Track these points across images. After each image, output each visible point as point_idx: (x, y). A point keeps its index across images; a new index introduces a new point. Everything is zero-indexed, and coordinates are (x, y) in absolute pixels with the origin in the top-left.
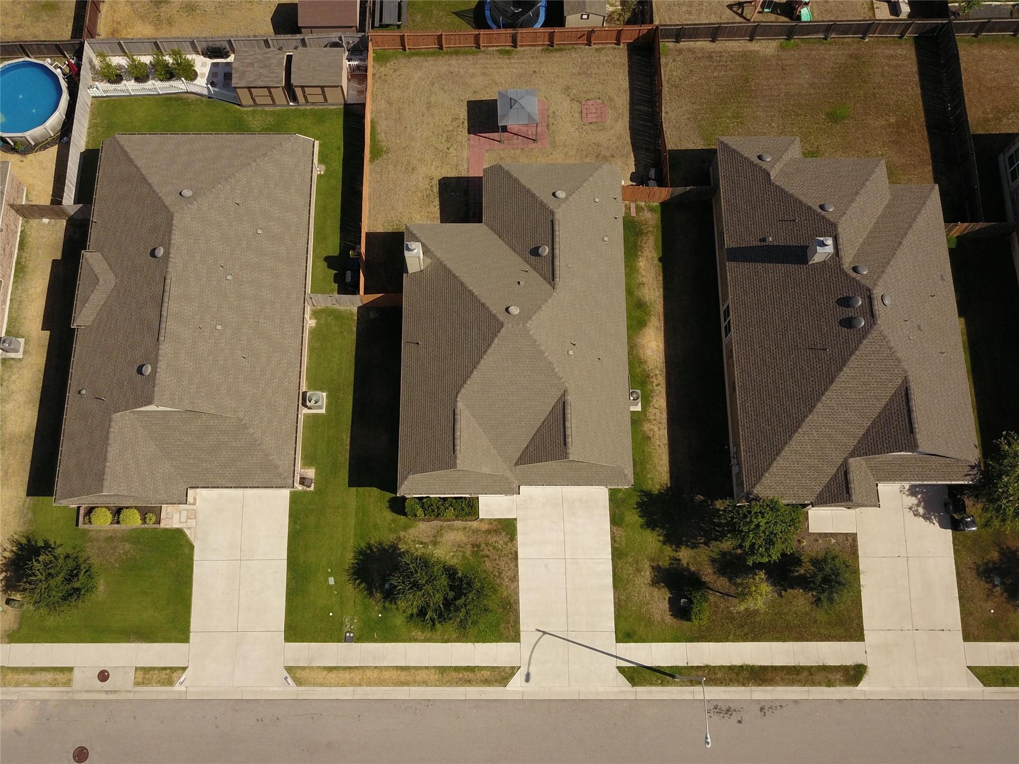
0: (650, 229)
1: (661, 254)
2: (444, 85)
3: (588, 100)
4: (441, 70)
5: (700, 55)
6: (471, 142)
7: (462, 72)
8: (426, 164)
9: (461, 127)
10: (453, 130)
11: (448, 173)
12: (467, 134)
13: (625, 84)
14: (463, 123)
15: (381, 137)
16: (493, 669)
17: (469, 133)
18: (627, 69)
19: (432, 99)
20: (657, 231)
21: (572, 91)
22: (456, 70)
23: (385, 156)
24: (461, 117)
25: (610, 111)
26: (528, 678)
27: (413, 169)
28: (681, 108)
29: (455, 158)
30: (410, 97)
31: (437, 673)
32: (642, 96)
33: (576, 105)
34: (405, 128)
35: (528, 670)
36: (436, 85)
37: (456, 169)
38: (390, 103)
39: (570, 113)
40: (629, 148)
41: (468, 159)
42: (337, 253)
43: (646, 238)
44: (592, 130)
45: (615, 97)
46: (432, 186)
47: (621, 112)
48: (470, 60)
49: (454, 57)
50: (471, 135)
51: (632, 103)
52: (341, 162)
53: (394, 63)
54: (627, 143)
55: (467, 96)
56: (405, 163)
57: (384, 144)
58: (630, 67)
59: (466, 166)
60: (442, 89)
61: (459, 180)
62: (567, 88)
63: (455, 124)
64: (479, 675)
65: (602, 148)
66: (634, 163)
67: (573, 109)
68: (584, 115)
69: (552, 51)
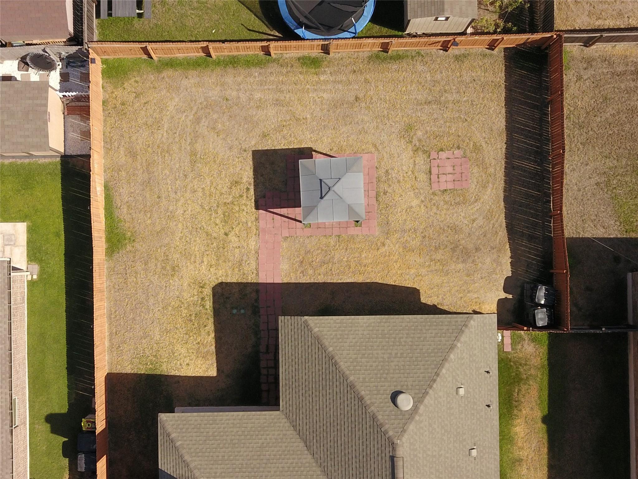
0: (533, 372)
1: (546, 411)
2: (216, 121)
3: (442, 150)
4: (210, 94)
5: (620, 69)
6: (262, 224)
7: (243, 97)
8: (192, 260)
9: (245, 198)
10: (232, 203)
11: (227, 276)
12: (254, 210)
13: (500, 122)
14: (248, 189)
15: (123, 213)
17: (257, 207)
18: (504, 95)
19: (198, 146)
20: (542, 375)
21: (415, 134)
22: (234, 93)
23: (129, 248)
24: (245, 180)
25: (475, 170)
27: (173, 269)
28: (587, 165)
29: (237, 251)
30: (162, 143)
32: (525, 143)
33: (421, 159)
34: (159, 197)
36: (204, 123)
37: (239, 271)
38: (133, 154)
39: (413, 172)
40: (503, 234)
41: (257, 252)
42: (64, 410)
43: (526, 387)
44: (446, 203)
45: (484, 145)
46: (203, 299)
47: (493, 170)
48: (255, 77)
49: (230, 70)
50: (261, 211)
51: (510, 156)
52: (63, 257)
53: (136, 82)
54: (501, 226)
55: (253, 143)
56: (160, 259)
57: (127, 225)
58: (509, 89)
59: (253, 265)
60: (214, 128)
61: (243, 287)
62: (409, 128)
63: (236, 191)
65: (462, 236)
66: (510, 260)
67: (417, 167)
68: (434, 177)
69: (385, 59)
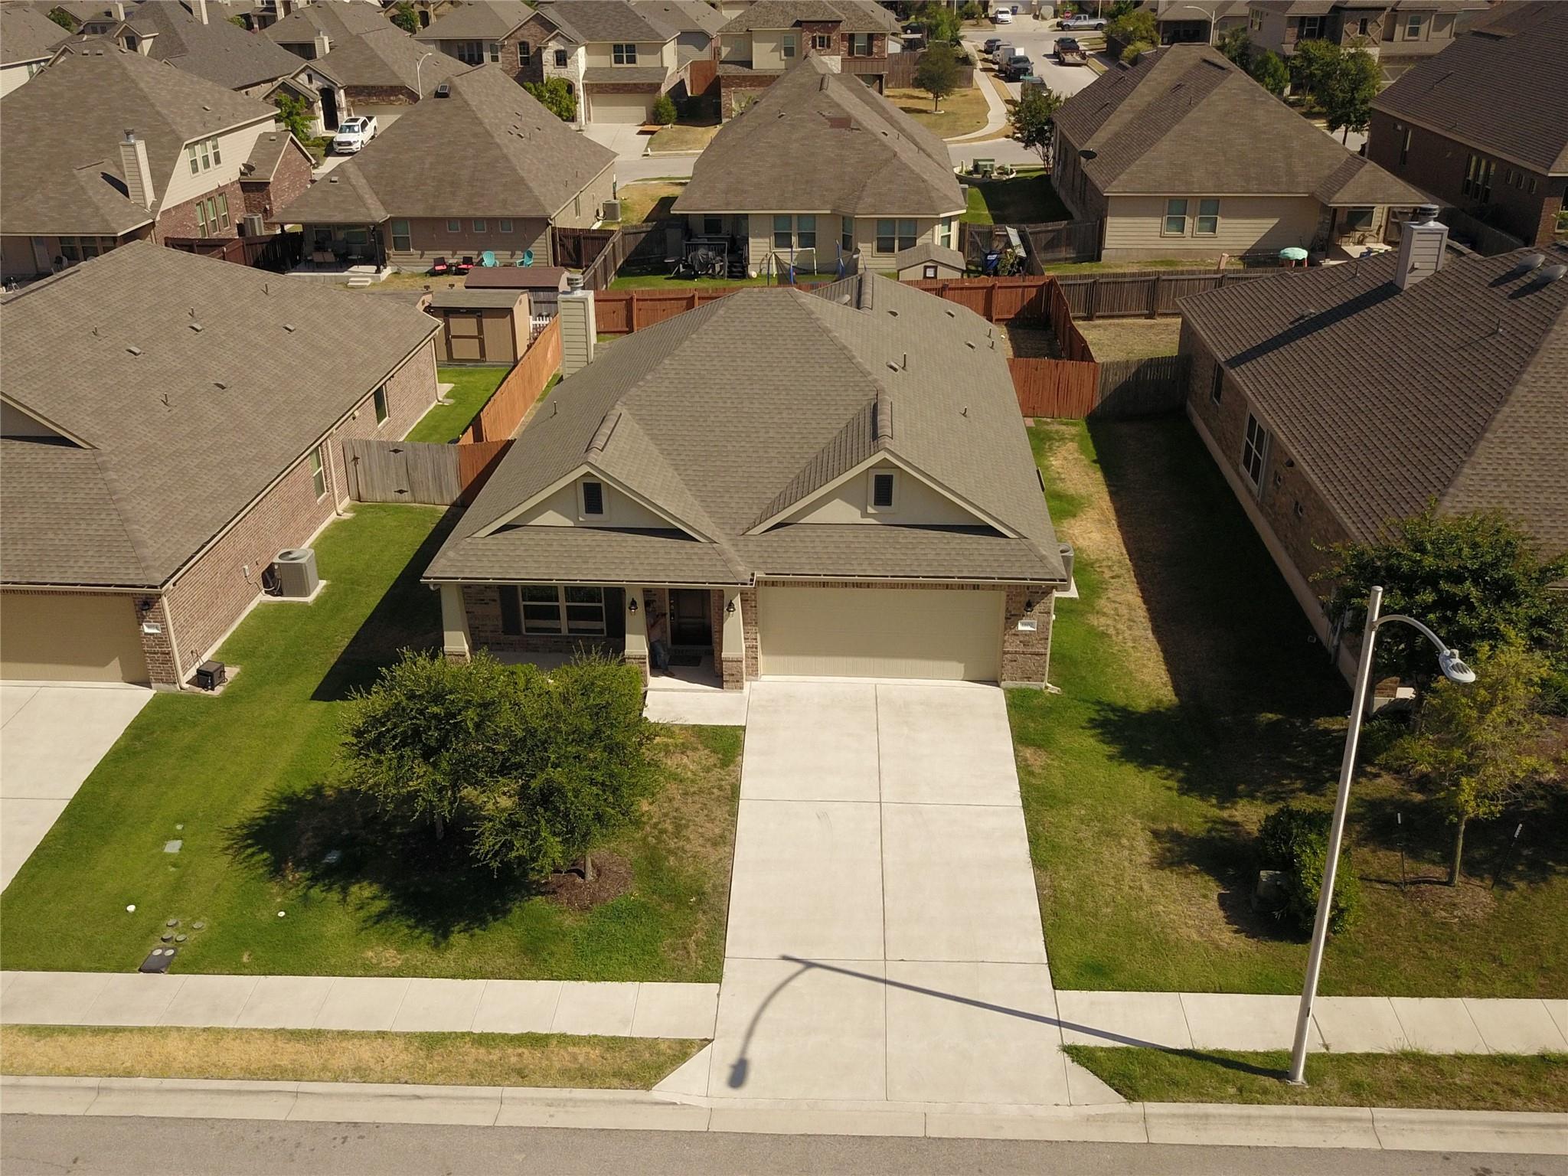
16: (613, 1044)
26: (738, 1075)
31: (412, 1049)
35: (744, 1051)
64: (559, 1058)
